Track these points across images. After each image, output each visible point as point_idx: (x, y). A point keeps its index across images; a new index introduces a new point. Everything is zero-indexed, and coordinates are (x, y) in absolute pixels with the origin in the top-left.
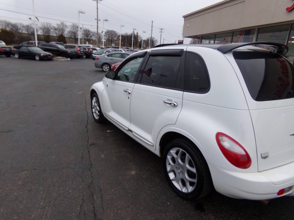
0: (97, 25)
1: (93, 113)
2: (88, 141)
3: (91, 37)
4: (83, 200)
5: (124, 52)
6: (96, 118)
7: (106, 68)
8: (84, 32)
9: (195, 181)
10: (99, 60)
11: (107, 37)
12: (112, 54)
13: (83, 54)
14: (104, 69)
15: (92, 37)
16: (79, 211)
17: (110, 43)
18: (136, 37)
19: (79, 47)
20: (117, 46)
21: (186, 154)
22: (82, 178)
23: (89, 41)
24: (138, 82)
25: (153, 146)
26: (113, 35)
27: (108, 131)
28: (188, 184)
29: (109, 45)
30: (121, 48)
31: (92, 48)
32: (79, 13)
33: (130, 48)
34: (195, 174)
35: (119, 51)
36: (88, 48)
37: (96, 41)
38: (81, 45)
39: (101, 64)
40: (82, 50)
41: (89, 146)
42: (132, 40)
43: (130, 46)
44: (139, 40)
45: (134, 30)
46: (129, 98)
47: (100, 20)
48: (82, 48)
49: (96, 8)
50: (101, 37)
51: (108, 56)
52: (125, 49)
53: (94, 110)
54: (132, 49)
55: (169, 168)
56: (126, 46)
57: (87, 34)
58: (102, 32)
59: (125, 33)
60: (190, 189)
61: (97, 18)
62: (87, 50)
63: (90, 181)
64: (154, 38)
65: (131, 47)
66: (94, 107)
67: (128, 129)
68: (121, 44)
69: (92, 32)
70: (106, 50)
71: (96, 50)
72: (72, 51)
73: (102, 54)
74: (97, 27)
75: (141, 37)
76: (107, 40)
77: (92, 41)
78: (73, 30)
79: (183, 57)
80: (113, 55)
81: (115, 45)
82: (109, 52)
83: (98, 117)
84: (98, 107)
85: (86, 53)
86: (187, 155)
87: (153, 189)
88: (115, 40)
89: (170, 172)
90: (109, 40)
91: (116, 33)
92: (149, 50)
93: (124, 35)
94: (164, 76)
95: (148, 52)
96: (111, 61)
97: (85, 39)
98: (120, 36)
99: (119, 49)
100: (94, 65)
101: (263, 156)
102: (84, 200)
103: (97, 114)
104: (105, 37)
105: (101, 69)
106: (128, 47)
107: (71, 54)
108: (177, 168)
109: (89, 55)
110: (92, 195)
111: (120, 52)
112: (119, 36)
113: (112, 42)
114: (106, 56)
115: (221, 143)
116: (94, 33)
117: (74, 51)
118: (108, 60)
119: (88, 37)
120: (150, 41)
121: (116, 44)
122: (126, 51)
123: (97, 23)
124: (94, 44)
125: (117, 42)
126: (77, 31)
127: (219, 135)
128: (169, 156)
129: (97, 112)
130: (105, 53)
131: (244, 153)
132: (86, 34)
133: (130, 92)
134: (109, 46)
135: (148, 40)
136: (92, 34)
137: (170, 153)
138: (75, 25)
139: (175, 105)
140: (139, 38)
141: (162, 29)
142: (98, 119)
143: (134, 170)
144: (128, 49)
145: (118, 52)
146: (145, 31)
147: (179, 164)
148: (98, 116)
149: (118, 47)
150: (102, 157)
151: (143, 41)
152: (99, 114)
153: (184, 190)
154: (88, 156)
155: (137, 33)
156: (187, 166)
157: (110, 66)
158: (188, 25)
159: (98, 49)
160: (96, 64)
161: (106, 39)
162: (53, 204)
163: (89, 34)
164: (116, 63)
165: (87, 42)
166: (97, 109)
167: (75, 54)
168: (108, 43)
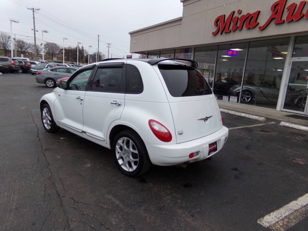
0: (34, 37)
1: (43, 123)
2: (42, 147)
3: (26, 49)
4: (45, 187)
5: (68, 67)
6: (48, 128)
7: (50, 83)
8: (16, 44)
9: (138, 160)
10: (41, 74)
11: (46, 49)
12: (56, 69)
13: (18, 68)
14: (48, 85)
15: (28, 49)
16: (44, 194)
17: (51, 57)
18: (82, 51)
19: (13, 59)
20: (60, 60)
21: (129, 141)
22: (42, 174)
23: (24, 53)
24: (89, 90)
25: (104, 141)
26: (54, 49)
27: (61, 138)
28: (133, 164)
29: (49, 58)
30: (65, 63)
31: (29, 62)
32: (11, 23)
33: (75, 63)
34: (137, 154)
35: (62, 65)
36: (24, 62)
37: (34, 54)
38: (14, 58)
39: (44, 79)
40: (17, 64)
41: (43, 151)
42: (77, 54)
43: (75, 61)
44: (85, 55)
45: (79, 44)
46: (81, 104)
47: (37, 31)
48: (16, 61)
49: (33, 17)
50: (39, 49)
51: (52, 70)
52: (70, 64)
53: (44, 121)
54: (78, 64)
55: (118, 156)
56: (71, 61)
57: (21, 46)
58: (41, 45)
59: (68, 47)
60: (135, 167)
61: (33, 29)
62: (24, 64)
63: (50, 175)
64: (101, 53)
65: (77, 62)
66: (45, 118)
67: (81, 131)
68: (65, 59)
69: (27, 44)
70: (47, 64)
71: (35, 64)
72: (4, 64)
73: (43, 69)
74: (34, 38)
75: (87, 51)
76: (47, 53)
77: (27, 54)
78: (2, 41)
79: (124, 68)
80: (58, 70)
81: (57, 60)
82: (51, 66)
83: (50, 127)
84: (49, 117)
85: (22, 67)
86: (131, 141)
87: (106, 174)
88: (57, 54)
89: (119, 159)
90: (50, 53)
91: (58, 46)
92: (97, 63)
93: (67, 48)
94: (112, 85)
95: (97, 65)
96: (55, 76)
97: (18, 51)
98: (64, 50)
99: (62, 64)
100: (35, 80)
101: (179, 133)
102: (47, 187)
103: (49, 124)
104: (45, 50)
105: (44, 85)
106: (72, 61)
107: (2, 68)
108: (124, 154)
109: (26, 70)
110: (54, 183)
111: (64, 67)
112: (62, 50)
113: (54, 56)
114: (49, 71)
115: (152, 126)
116: (30, 44)
117: (7, 65)
118: (52, 74)
119: (22, 48)
120: (97, 56)
121: (58, 58)
122: (71, 66)
123: (35, 34)
124: (31, 57)
125: (60, 56)
126: (7, 41)
127: (150, 121)
128: (118, 145)
129: (49, 122)
130: (47, 68)
131: (166, 131)
132: (19, 46)
133: (82, 99)
134: (50, 60)
135: (95, 55)
136: (28, 46)
137: (118, 143)
138: (4, 34)
139: (119, 104)
140: (84, 53)
141: (109, 44)
142: (49, 128)
143: (89, 164)
144: (73, 63)
145: (61, 67)
146: (92, 46)
147: (125, 150)
148: (50, 125)
149: (62, 61)
150: (58, 157)
151: (90, 55)
152: (50, 124)
153: (131, 170)
154: (44, 158)
155: (82, 47)
156: (131, 149)
157: (55, 82)
158: (134, 42)
159: (37, 62)
160: (37, 79)
161: (45, 51)
162: (17, 193)
163: (24, 46)
164: (61, 78)
165: (22, 55)
166: (48, 119)
167: (8, 68)
168: (48, 56)
